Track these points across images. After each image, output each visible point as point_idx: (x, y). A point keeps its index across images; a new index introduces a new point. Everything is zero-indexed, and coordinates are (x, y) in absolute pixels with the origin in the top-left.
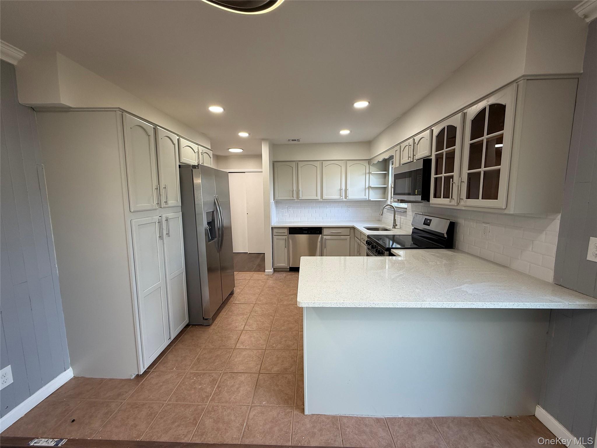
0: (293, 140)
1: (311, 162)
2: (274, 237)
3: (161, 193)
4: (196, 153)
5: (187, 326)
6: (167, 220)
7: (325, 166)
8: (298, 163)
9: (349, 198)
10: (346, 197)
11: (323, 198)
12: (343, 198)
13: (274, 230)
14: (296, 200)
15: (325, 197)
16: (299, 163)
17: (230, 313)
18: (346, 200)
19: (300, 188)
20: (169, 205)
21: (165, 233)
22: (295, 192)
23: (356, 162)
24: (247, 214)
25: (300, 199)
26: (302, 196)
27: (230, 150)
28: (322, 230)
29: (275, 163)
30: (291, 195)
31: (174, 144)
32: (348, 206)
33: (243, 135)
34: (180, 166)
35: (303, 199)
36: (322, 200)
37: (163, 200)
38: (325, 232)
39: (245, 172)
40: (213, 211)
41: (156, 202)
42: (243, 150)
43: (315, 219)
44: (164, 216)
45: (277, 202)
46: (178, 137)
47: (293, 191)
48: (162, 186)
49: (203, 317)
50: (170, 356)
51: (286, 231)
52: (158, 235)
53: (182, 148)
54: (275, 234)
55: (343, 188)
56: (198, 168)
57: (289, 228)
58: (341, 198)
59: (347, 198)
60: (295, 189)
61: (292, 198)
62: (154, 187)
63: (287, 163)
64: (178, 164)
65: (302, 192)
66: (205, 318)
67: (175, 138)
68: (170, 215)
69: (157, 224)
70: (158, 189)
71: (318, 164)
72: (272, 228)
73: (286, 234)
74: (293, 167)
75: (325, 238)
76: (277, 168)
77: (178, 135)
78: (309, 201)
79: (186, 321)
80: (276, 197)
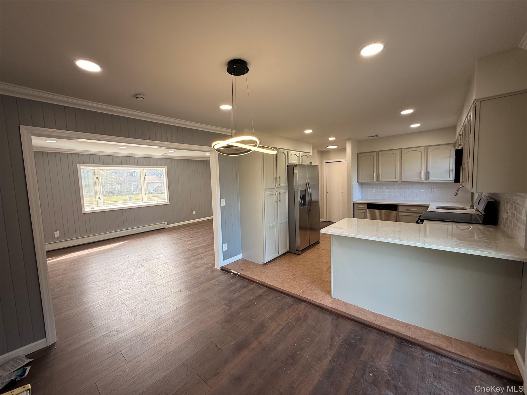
0: (371, 137)
1: (391, 151)
2: (355, 210)
3: (278, 180)
4: (298, 157)
5: (288, 252)
6: (279, 194)
7: (405, 153)
8: (378, 153)
9: (430, 180)
10: (426, 179)
11: (402, 180)
12: (424, 180)
13: (355, 205)
14: (377, 182)
15: (404, 179)
16: (380, 152)
17: (313, 252)
18: (427, 182)
19: (380, 173)
20: (281, 186)
21: (278, 200)
22: (375, 176)
23: (437, 147)
24: (342, 193)
25: (380, 181)
26: (382, 179)
27: (328, 147)
28: (398, 208)
29: (359, 155)
30: (372, 179)
31: (285, 155)
32: (432, 187)
33: (332, 139)
34: (288, 165)
35: (382, 181)
36: (401, 182)
37: (278, 184)
38: (400, 209)
39: (341, 161)
40: (305, 189)
41: (275, 185)
42: (337, 146)
43: (396, 198)
44: (278, 191)
45: (361, 184)
46: (288, 151)
47: (373, 175)
48: (278, 177)
49: (296, 249)
50: (278, 262)
51: (365, 206)
52: (275, 201)
53: (289, 156)
54: (356, 208)
55: (424, 171)
56: (296, 166)
57: (368, 204)
58: (421, 180)
59: (428, 180)
60: (375, 173)
61: (373, 181)
62: (274, 178)
63: (369, 154)
64: (287, 164)
65: (382, 175)
66: (297, 250)
67: (286, 152)
68: (282, 191)
69: (275, 195)
70: (276, 179)
71: (397, 152)
72: (354, 203)
73: (365, 209)
74: (374, 157)
75: (400, 214)
76: (361, 158)
77: (287, 150)
78: (391, 183)
79: (287, 249)
80: (359, 180)
